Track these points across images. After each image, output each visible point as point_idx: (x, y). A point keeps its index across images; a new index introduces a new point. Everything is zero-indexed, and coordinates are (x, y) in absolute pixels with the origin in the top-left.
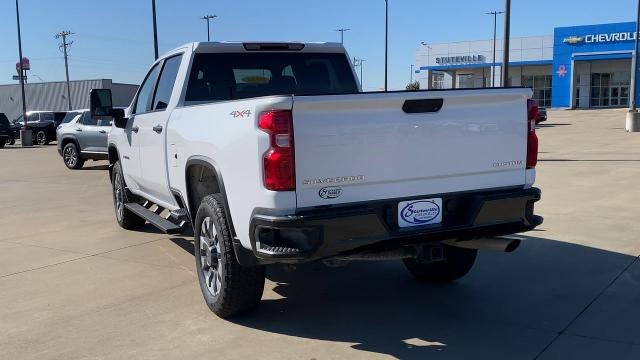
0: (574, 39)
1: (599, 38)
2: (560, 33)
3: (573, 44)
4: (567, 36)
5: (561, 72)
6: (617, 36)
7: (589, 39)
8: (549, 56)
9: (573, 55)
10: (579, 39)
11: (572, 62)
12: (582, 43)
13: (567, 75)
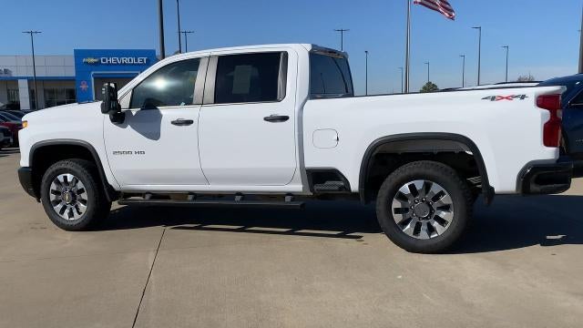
0: (92, 60)
1: (112, 60)
2: (79, 54)
3: (91, 64)
4: (86, 57)
5: (83, 87)
6: (126, 60)
7: (104, 60)
8: (71, 73)
9: (93, 73)
10: (96, 60)
11: (93, 79)
12: (98, 64)
13: (90, 89)
